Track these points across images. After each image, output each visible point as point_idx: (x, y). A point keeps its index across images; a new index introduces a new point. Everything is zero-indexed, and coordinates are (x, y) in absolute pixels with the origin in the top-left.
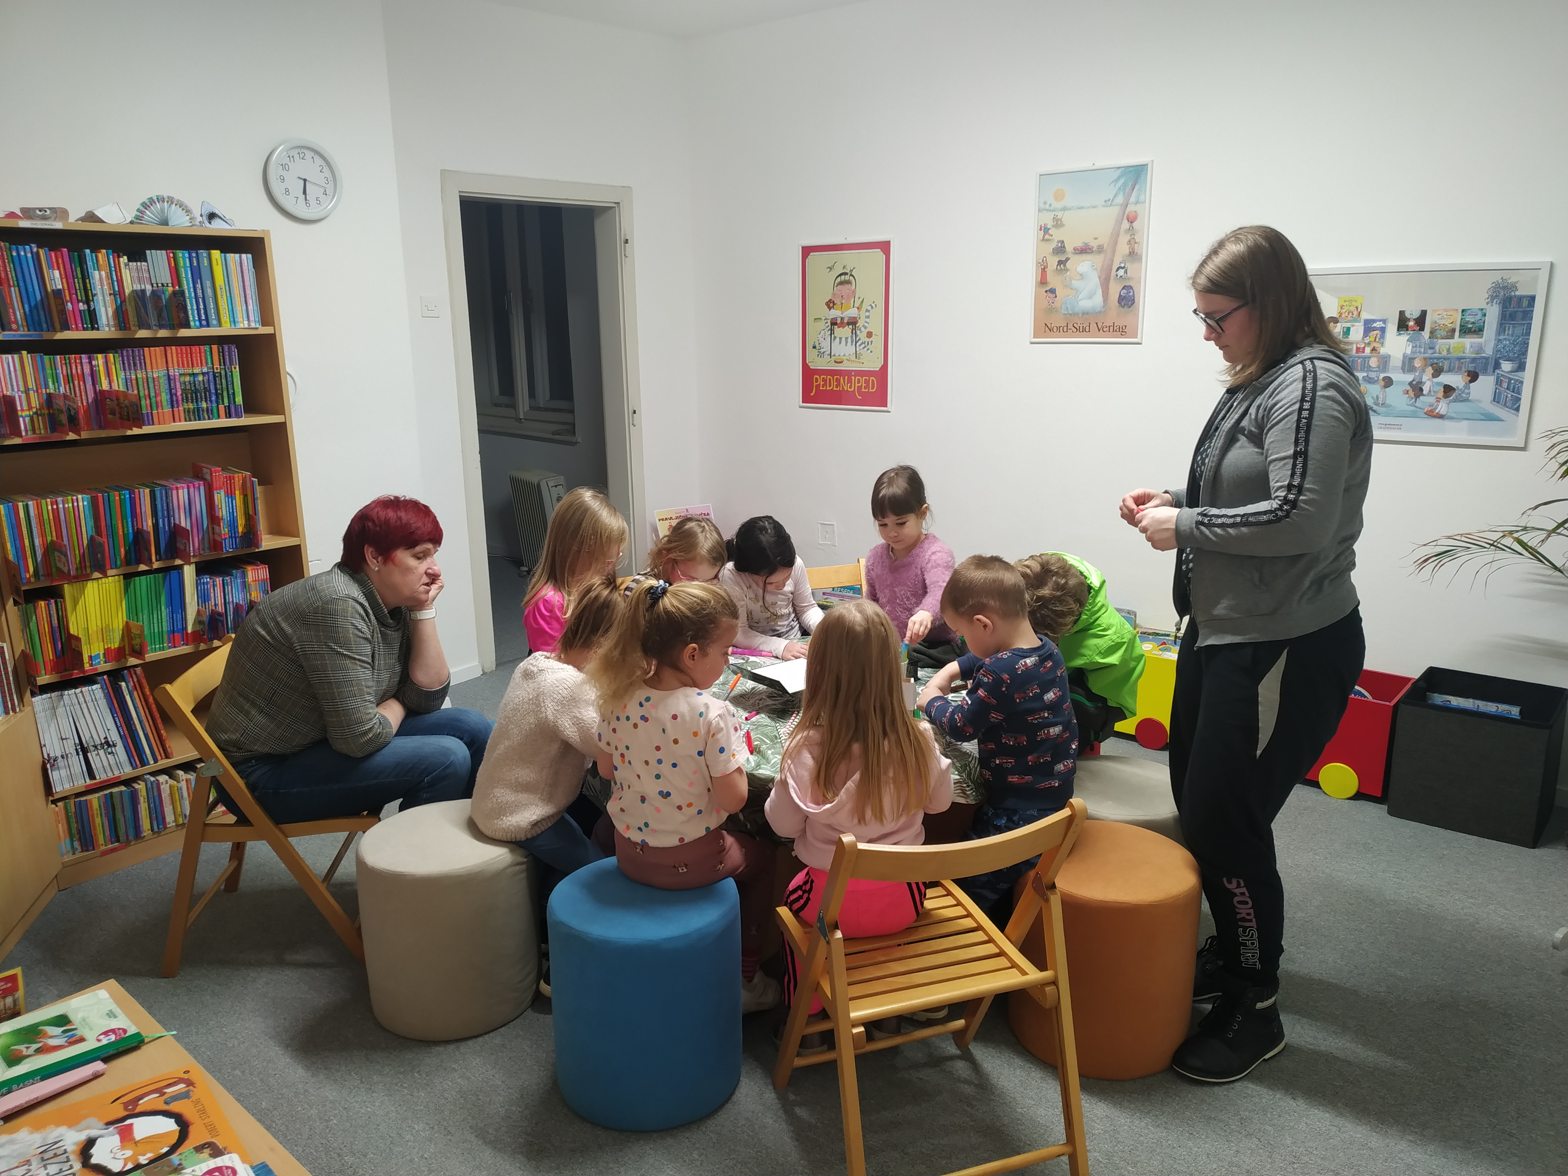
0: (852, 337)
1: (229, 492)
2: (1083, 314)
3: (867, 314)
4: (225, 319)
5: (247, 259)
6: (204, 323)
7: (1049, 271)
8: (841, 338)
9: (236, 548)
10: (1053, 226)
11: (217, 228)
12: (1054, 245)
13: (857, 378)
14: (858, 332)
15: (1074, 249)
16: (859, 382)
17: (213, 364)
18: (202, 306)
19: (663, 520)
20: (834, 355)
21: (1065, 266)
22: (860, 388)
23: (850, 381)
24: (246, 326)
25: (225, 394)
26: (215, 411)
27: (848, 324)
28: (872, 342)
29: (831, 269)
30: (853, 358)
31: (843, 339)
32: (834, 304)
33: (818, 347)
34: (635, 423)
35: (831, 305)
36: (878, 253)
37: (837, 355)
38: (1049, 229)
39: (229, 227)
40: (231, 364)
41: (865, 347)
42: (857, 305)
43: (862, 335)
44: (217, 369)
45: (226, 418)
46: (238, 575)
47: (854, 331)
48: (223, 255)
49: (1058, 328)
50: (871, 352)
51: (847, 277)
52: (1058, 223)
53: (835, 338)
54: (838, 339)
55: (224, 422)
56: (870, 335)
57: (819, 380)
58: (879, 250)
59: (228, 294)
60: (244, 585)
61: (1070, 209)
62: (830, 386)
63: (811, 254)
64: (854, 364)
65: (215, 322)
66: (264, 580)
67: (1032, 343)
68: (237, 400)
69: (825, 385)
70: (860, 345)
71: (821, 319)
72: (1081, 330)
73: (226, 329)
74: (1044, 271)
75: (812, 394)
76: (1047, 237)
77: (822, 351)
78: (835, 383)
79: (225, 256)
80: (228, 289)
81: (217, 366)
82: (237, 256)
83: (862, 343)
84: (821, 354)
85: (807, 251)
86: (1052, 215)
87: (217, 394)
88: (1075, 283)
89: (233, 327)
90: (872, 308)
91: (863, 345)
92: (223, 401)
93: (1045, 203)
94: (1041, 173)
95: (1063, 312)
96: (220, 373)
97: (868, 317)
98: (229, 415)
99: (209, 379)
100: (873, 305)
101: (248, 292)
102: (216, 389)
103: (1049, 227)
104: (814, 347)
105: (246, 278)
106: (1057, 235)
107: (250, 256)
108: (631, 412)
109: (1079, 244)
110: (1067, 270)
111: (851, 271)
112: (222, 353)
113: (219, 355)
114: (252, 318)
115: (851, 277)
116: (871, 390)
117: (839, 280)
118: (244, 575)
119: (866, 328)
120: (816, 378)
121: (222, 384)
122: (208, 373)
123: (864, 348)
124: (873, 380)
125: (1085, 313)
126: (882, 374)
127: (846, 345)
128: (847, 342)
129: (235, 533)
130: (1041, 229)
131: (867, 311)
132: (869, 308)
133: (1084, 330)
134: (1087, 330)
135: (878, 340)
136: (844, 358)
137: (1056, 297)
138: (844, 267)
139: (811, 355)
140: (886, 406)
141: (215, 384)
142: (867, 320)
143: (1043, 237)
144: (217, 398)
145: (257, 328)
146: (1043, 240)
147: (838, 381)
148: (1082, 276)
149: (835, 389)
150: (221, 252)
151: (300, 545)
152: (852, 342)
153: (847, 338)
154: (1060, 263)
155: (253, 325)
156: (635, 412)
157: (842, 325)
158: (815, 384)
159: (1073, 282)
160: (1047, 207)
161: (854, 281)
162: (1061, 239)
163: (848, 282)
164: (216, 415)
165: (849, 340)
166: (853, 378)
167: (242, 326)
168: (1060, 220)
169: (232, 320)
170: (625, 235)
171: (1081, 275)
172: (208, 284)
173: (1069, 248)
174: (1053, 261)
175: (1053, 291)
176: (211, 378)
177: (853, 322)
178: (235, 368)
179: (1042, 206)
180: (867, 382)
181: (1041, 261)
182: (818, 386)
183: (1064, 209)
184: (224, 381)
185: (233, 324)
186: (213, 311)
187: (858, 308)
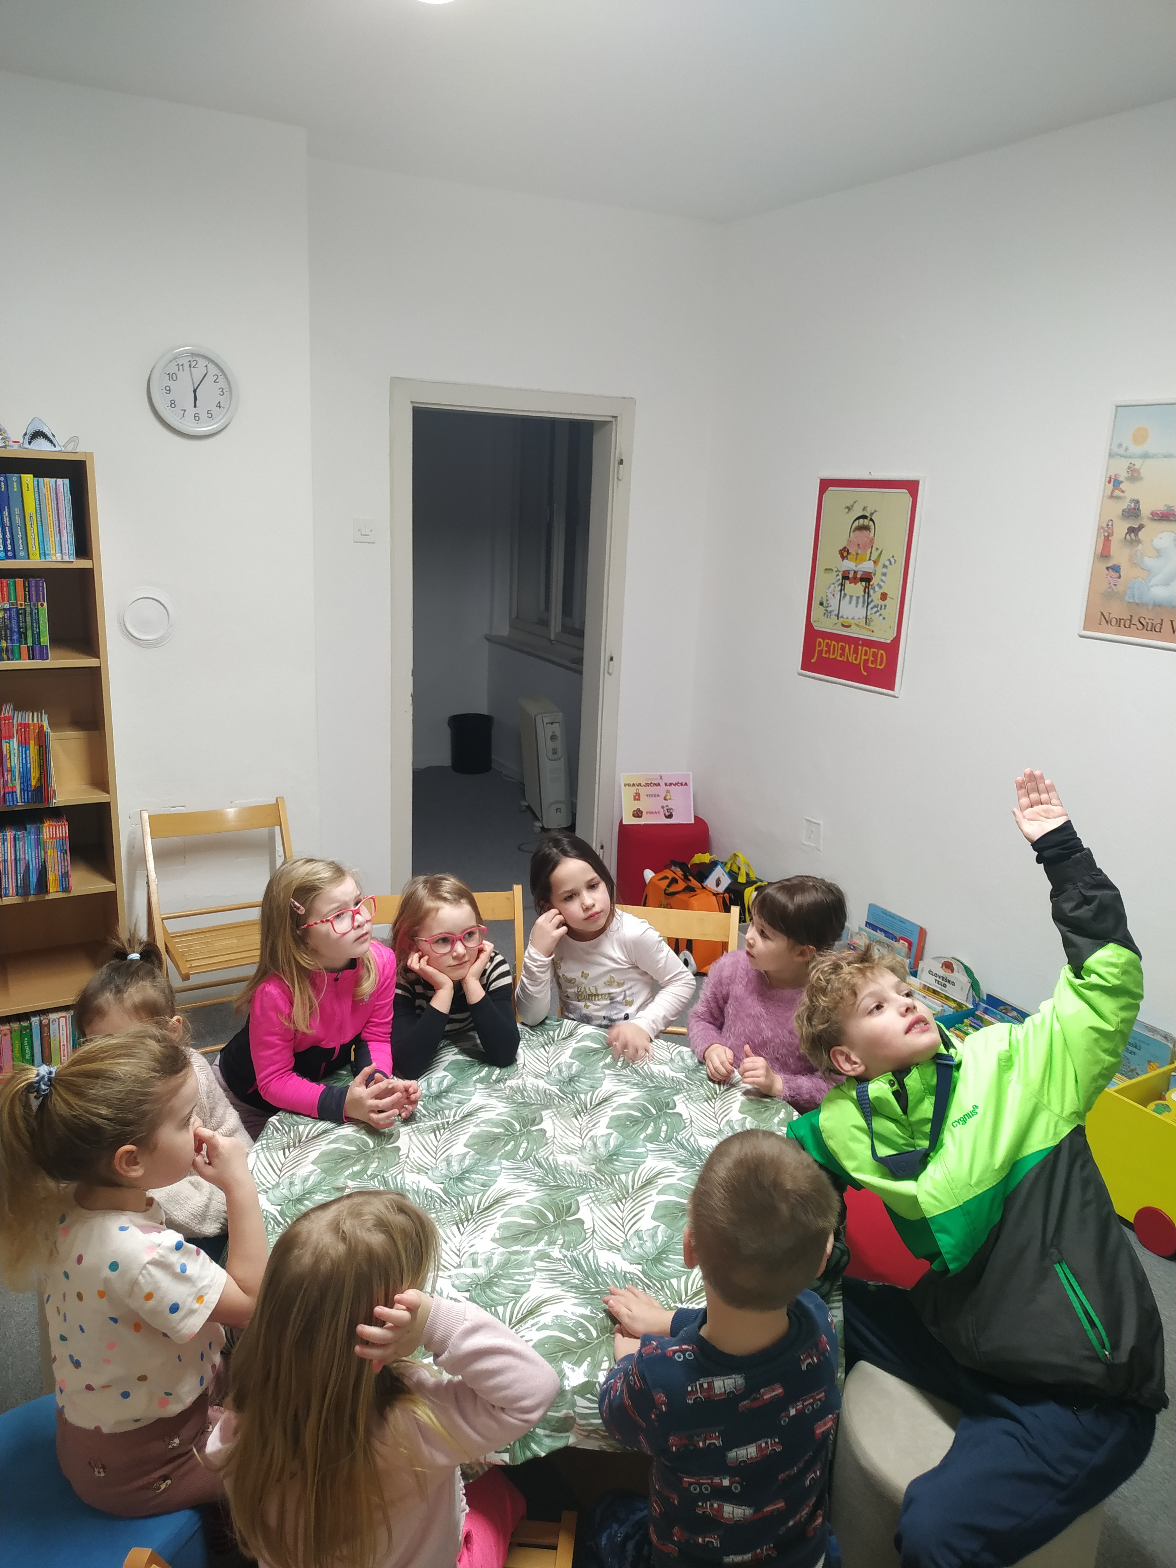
0: (864, 596)
1: (24, 741)
2: (1155, 605)
3: (884, 570)
4: (34, 550)
5: (63, 484)
6: (10, 554)
7: (1115, 540)
8: (851, 597)
9: (28, 802)
10: (1128, 479)
11: (41, 449)
12: (1124, 505)
13: (865, 648)
14: (871, 592)
15: (1152, 514)
16: (866, 655)
17: (16, 599)
18: (8, 536)
19: (629, 785)
20: (842, 617)
21: (1136, 535)
22: (866, 661)
23: (856, 651)
24: (59, 559)
25: (29, 633)
26: (16, 651)
27: (862, 580)
28: (885, 606)
29: (849, 509)
30: (863, 623)
31: (854, 599)
32: (848, 553)
33: (825, 604)
34: (610, 672)
35: (845, 554)
36: (903, 494)
37: (845, 617)
38: (1121, 482)
39: (53, 449)
40: (38, 600)
41: (878, 611)
42: (874, 557)
43: (875, 596)
44: (21, 605)
45: (29, 659)
46: (33, 830)
47: (867, 590)
48: (36, 479)
49: (1119, 621)
50: (884, 618)
51: (866, 522)
52: (1134, 475)
53: (845, 595)
54: (848, 598)
55: (26, 664)
56: (884, 597)
57: (822, 644)
58: (906, 491)
59: (39, 523)
60: (38, 842)
61: (1152, 457)
62: (834, 654)
63: (830, 488)
64: (864, 631)
65: (22, 554)
66: (62, 839)
67: (1081, 636)
68: (42, 640)
69: (828, 652)
70: (872, 608)
71: (832, 570)
72: (1149, 629)
73: (35, 562)
74: (1107, 540)
75: (813, 661)
76: (1117, 493)
77: (829, 609)
78: (840, 652)
79: (38, 481)
80: (39, 518)
81: (21, 601)
82: (54, 480)
83: (875, 606)
84: (828, 613)
85: (825, 484)
86: (1125, 463)
87: (20, 633)
88: (1148, 562)
89: (43, 559)
90: (891, 564)
91: (875, 609)
92: (26, 639)
93: (1120, 446)
94: (1118, 404)
95: (1127, 599)
96: (25, 609)
97: (884, 574)
98: (32, 657)
99: (10, 616)
100: (892, 560)
101: (63, 521)
102: (19, 628)
103: (1121, 479)
104: (821, 604)
105: (61, 506)
106: (1131, 491)
107: (67, 481)
108: (608, 658)
109: (1160, 507)
110: (1138, 542)
111: (872, 514)
112: (27, 588)
113: (25, 590)
114: (65, 551)
115: (871, 523)
116: (878, 667)
117: (856, 524)
118: (38, 832)
119: (880, 587)
120: (820, 642)
121: (25, 622)
122: (9, 609)
123: (876, 613)
124: (882, 654)
125: (1158, 606)
126: (892, 649)
127: (857, 606)
128: (857, 603)
129: (27, 787)
130: (1109, 482)
131: (885, 566)
132: (887, 563)
133: (1153, 629)
134: (1157, 629)
135: (893, 604)
136: (852, 622)
137: (1120, 577)
138: (864, 509)
139: (817, 612)
140: (892, 689)
141: (18, 622)
142: (883, 578)
143: (1112, 494)
144: (20, 637)
145: (72, 562)
146: (1112, 496)
147: (843, 648)
148: (1159, 553)
149: (839, 658)
150: (34, 476)
151: (109, 803)
152: (864, 603)
153: (858, 598)
154: (1131, 530)
155: (66, 558)
156: (612, 659)
157: (855, 580)
158: (817, 649)
159: (1146, 560)
160: (1122, 451)
161: (873, 527)
162: (1135, 498)
163: (866, 528)
164: (17, 655)
165: (861, 600)
166: (860, 647)
167: (54, 558)
168: (1138, 471)
169: (42, 551)
170: (621, 454)
171: (1158, 551)
172: (17, 511)
173: (1146, 510)
174: (1121, 528)
175: (1116, 569)
176: (14, 614)
177: (867, 579)
178: (42, 605)
179: (1115, 449)
180: (875, 655)
181: (1104, 525)
182: (820, 652)
183: (1145, 456)
184: (28, 618)
185: (43, 557)
186: (21, 541)
187: (875, 562)
